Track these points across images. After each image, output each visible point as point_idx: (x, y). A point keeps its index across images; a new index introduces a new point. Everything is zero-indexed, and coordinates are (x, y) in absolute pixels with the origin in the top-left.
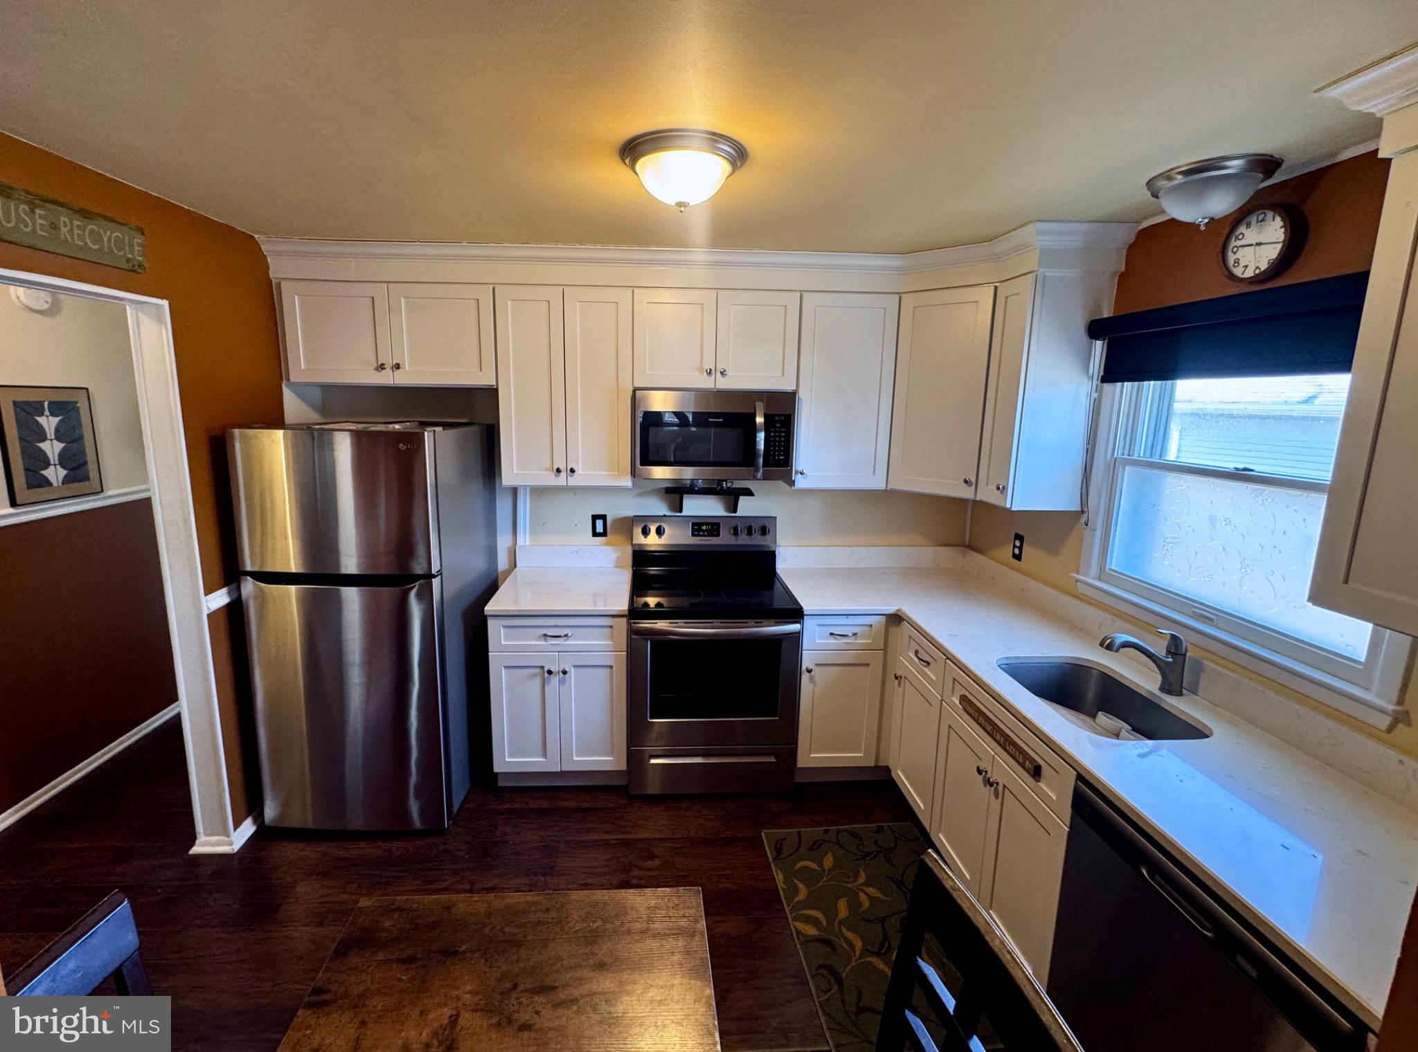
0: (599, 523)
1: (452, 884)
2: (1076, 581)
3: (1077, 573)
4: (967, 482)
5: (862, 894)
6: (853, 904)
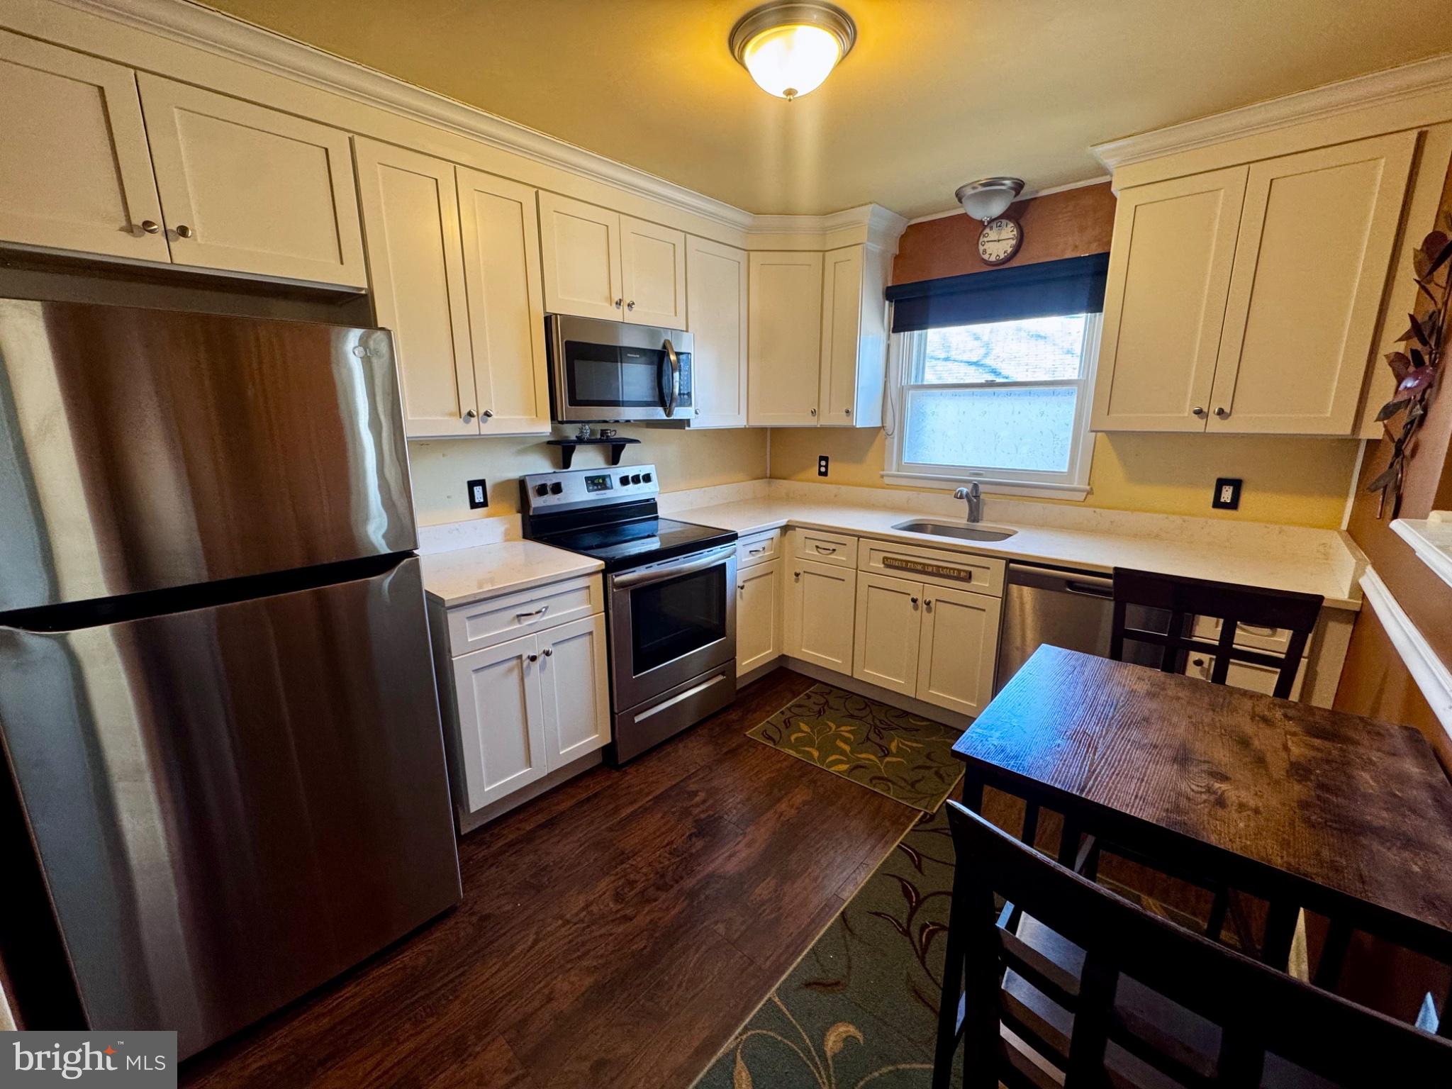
0: (478, 491)
1: (537, 933)
2: (882, 476)
3: (883, 470)
4: (813, 413)
5: (843, 733)
6: (846, 741)
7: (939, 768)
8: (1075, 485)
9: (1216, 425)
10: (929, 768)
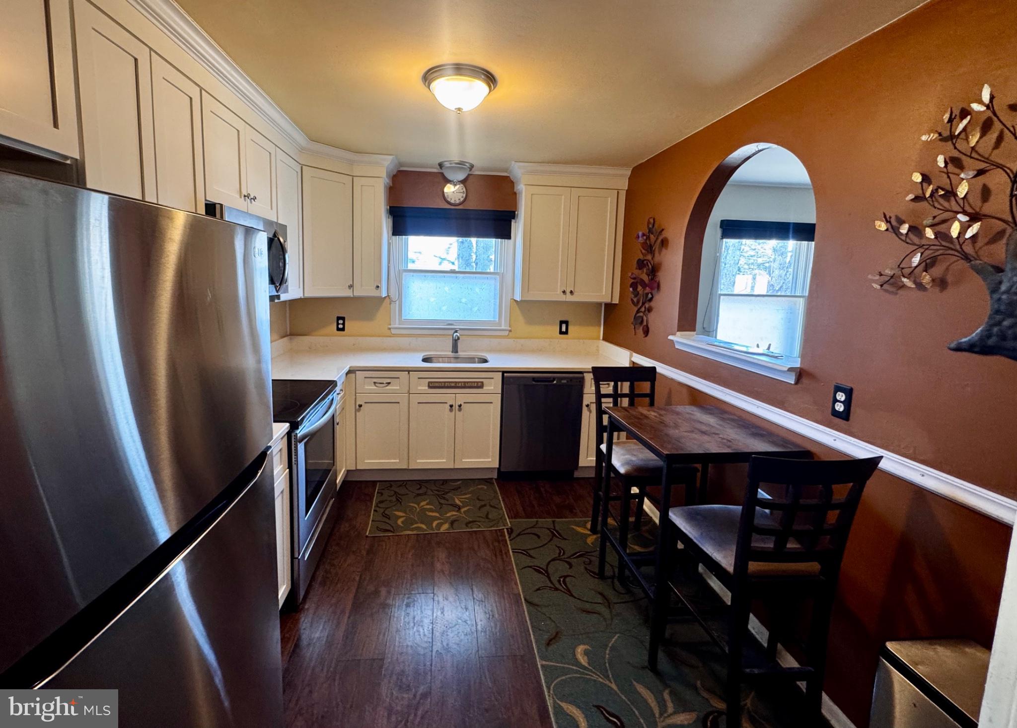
2: (390, 329)
3: (390, 325)
4: (351, 286)
5: (425, 507)
6: (431, 510)
7: (490, 502)
8: (503, 327)
9: (569, 298)
10: (485, 505)
